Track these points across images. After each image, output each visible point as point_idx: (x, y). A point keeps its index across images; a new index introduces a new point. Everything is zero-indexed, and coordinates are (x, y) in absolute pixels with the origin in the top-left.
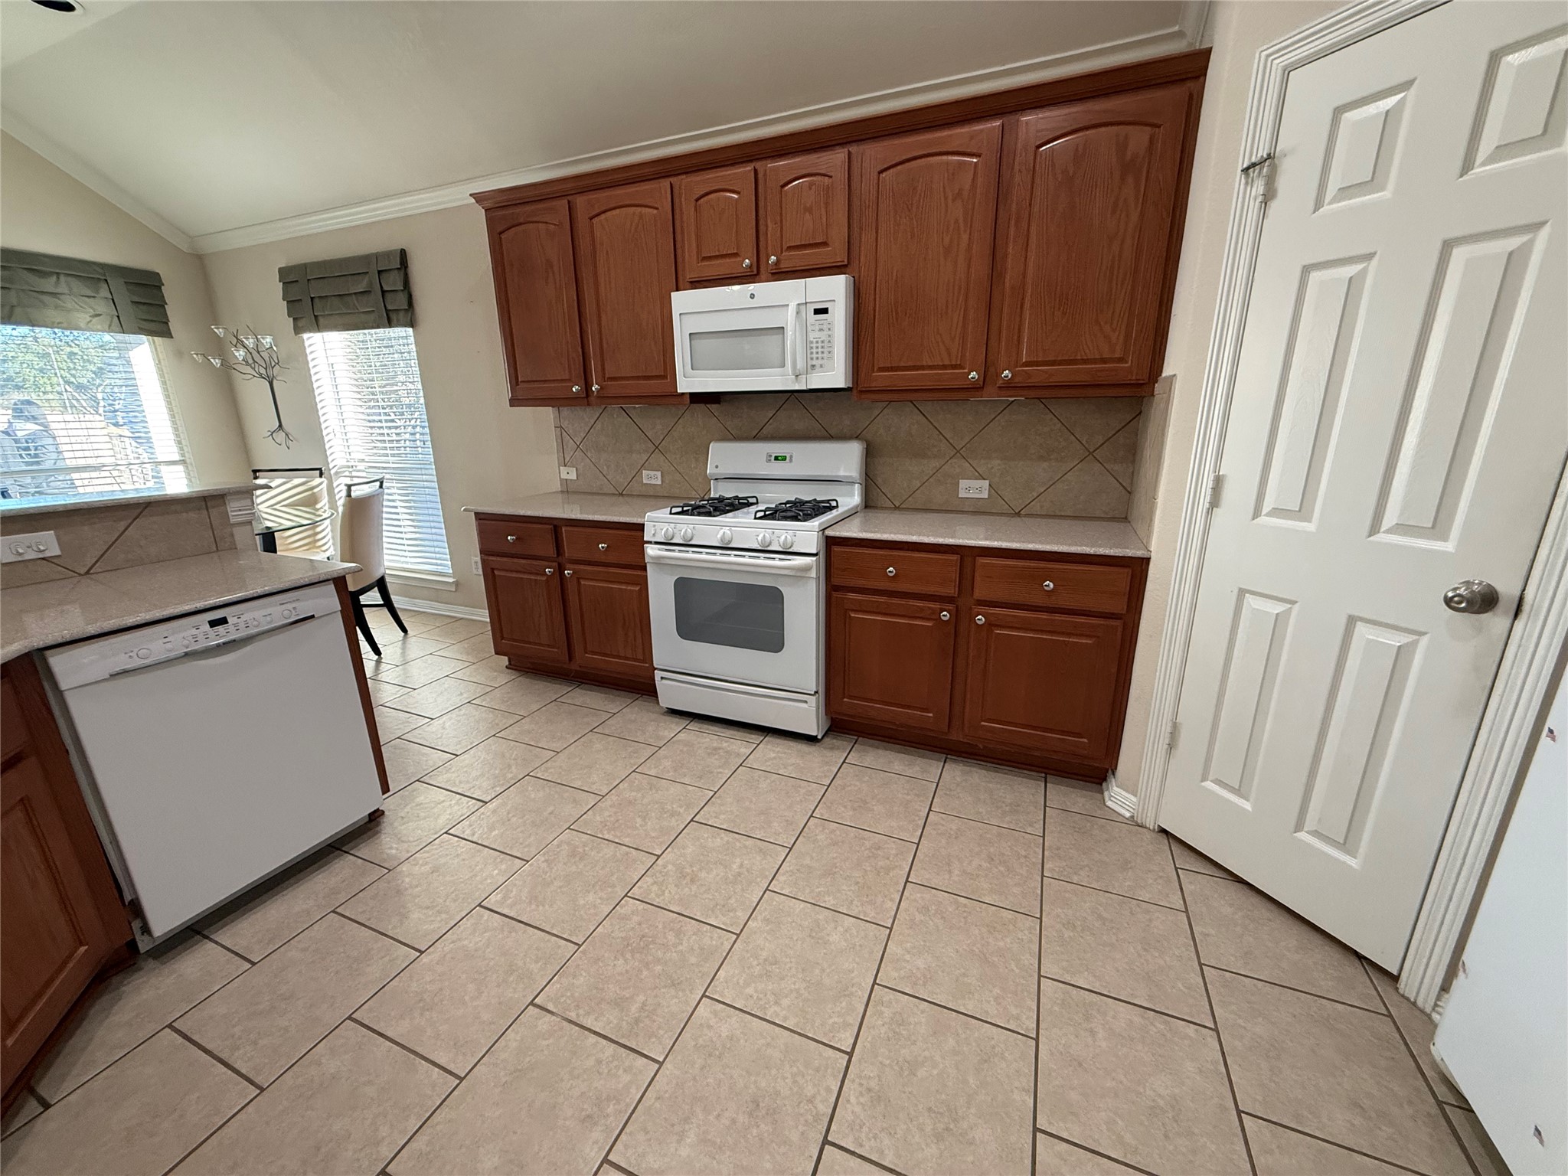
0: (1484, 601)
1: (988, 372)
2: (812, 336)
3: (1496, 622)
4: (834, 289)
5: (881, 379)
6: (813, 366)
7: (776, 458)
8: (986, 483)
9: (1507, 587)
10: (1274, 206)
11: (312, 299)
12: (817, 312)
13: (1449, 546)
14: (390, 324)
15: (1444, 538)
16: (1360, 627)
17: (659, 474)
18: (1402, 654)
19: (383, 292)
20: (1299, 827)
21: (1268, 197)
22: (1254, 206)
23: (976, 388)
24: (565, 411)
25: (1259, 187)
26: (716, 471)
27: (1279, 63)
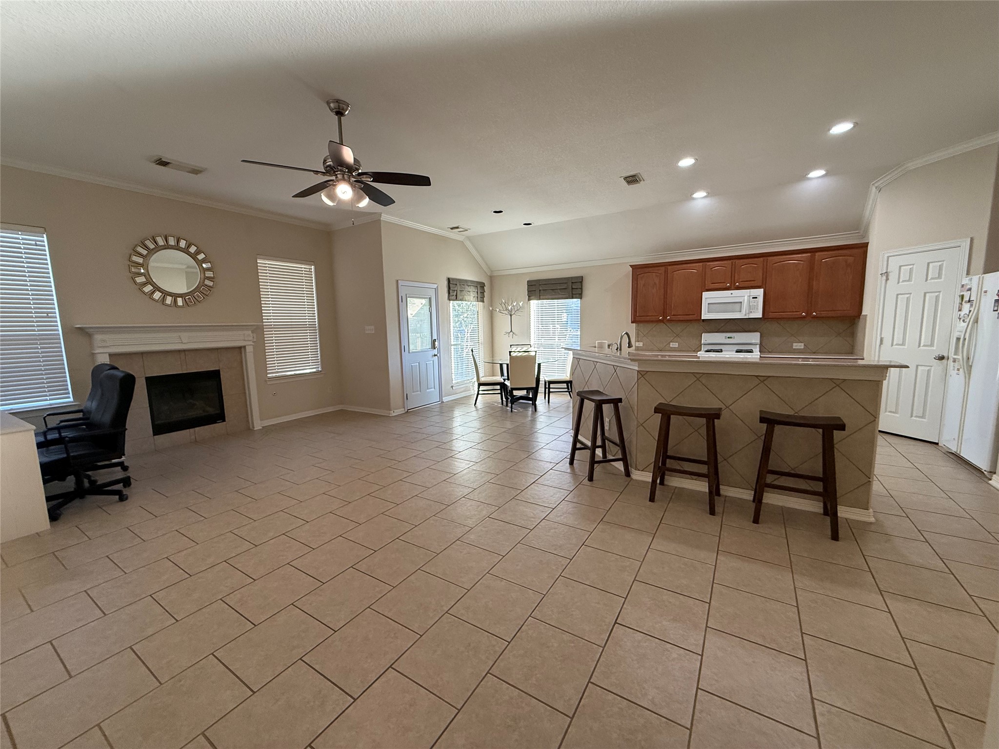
0: (941, 358)
1: (809, 313)
2: (751, 304)
3: (944, 361)
4: (760, 292)
5: (771, 315)
6: (751, 312)
7: (728, 338)
8: (803, 344)
9: (945, 355)
10: (888, 281)
11: (540, 290)
12: (753, 298)
13: (934, 348)
14: (572, 298)
15: (933, 346)
16: (919, 367)
17: (677, 344)
18: (929, 371)
19: (572, 288)
20: (912, 416)
21: (887, 279)
22: (884, 282)
23: (804, 317)
24: (641, 325)
25: (884, 278)
26: (705, 342)
27: (886, 255)
